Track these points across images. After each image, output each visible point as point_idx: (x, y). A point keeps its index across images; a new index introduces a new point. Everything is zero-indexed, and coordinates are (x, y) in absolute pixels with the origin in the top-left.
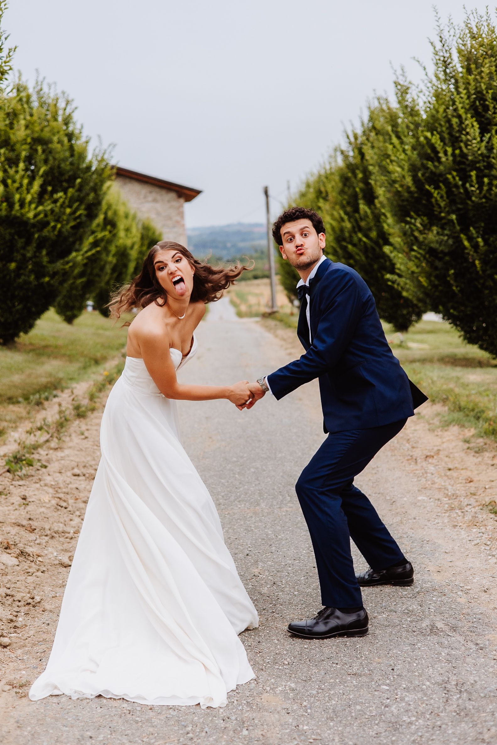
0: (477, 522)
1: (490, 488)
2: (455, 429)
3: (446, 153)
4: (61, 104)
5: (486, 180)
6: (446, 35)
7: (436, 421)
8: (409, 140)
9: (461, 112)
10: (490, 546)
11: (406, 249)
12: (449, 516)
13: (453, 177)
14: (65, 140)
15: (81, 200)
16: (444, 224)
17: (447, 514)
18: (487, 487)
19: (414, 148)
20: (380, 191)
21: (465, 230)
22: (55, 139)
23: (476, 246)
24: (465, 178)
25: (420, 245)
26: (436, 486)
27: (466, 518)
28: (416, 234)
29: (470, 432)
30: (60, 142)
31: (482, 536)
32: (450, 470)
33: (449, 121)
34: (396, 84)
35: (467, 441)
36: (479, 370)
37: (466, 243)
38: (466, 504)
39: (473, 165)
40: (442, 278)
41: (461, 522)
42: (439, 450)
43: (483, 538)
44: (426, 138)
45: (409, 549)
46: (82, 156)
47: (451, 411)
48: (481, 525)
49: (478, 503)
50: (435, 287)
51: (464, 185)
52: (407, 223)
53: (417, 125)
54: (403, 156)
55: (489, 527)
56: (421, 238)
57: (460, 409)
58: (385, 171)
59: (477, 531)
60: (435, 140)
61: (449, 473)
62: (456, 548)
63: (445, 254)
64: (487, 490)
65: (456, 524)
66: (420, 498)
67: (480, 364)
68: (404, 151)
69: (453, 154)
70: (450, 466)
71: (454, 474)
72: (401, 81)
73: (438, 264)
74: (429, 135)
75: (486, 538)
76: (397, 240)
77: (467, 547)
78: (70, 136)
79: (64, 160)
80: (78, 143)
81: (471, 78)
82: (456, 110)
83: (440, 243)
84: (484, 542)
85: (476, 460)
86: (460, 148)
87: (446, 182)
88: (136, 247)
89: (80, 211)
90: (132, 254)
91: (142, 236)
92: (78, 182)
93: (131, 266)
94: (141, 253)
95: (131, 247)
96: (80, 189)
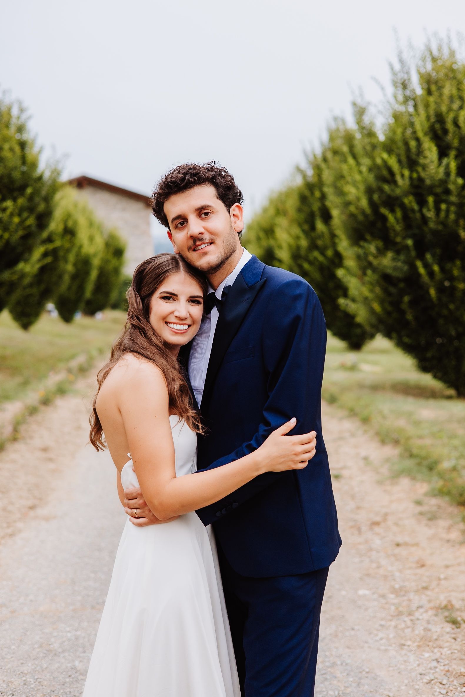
0: (430, 641)
1: (446, 579)
2: (405, 482)
3: (402, 176)
4: (15, 112)
5: (443, 206)
6: (405, 56)
7: (385, 470)
8: (366, 162)
9: (420, 134)
10: (447, 686)
11: (359, 272)
12: (396, 627)
13: (410, 201)
14: (17, 149)
15: (31, 209)
16: (399, 250)
17: (393, 623)
18: (442, 576)
19: (370, 170)
20: (335, 213)
21: (421, 256)
22: (6, 146)
23: (431, 274)
24: (422, 202)
25: (375, 270)
26: (381, 572)
27: (417, 632)
28: (371, 258)
29: (422, 488)
30: (11, 150)
31: (436, 667)
32: (398, 545)
33: (406, 144)
34: (354, 104)
35: (419, 503)
36: (432, 403)
37: (422, 270)
38: (416, 605)
39: (431, 190)
40: (396, 304)
41: (410, 640)
42: (386, 515)
43: (437, 670)
44: (383, 159)
45: (343, 688)
46: (34, 165)
47: (401, 456)
48: (435, 646)
49: (432, 605)
50: (389, 314)
51: (420, 210)
52: (361, 247)
53: (374, 147)
54: (358, 177)
55: (446, 649)
56: (375, 262)
57: (411, 456)
58: (340, 193)
59: (430, 656)
60: (393, 162)
61: (397, 550)
62: (403, 688)
63: (399, 280)
64: (443, 582)
65: (403, 642)
66: (361, 592)
67: (433, 395)
68: (360, 172)
69: (411, 178)
70: (400, 539)
71: (402, 552)
72: (359, 101)
73: (392, 290)
74: (385, 156)
75: (442, 670)
76: (350, 263)
77: (417, 687)
78: (23, 145)
79: (15, 168)
80: (31, 152)
81: (431, 99)
82: (414, 132)
83: (395, 269)
84: (439, 681)
85: (430, 532)
86: (417, 172)
87: (403, 206)
88: (100, 256)
89: (31, 221)
90: (96, 262)
91: (107, 245)
92: (29, 191)
93: (94, 274)
94: (105, 261)
95: (95, 255)
96: (31, 199)
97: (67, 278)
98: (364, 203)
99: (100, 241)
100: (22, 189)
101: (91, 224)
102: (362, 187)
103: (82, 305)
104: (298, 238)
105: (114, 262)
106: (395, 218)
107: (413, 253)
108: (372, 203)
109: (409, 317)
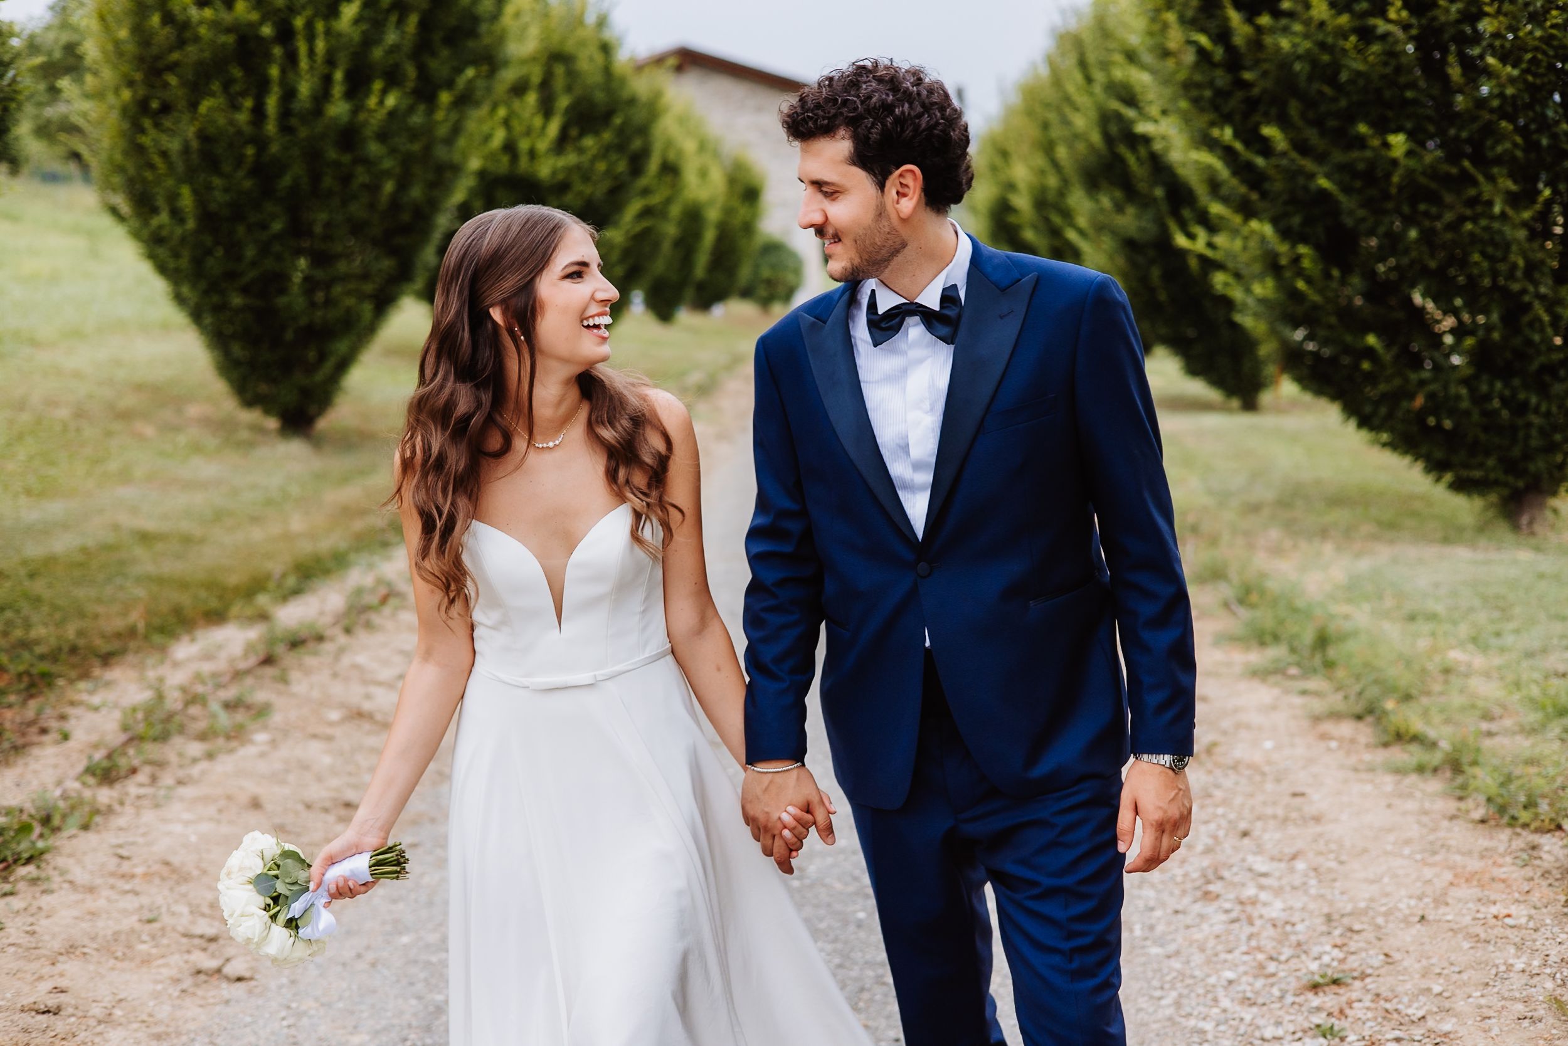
88: (721, 200)
89: (622, 166)
90: (713, 215)
91: (732, 181)
92: (618, 121)
93: (709, 236)
94: (728, 211)
95: (711, 202)
96: (621, 131)
97: (666, 247)
98: (1096, 137)
99: (717, 179)
100: (607, 117)
101: (703, 147)
102: (1093, 114)
103: (689, 293)
104: (1042, 172)
105: (743, 212)
106: (1138, 159)
107: (1164, 207)
108: (1108, 138)
109: (1162, 296)
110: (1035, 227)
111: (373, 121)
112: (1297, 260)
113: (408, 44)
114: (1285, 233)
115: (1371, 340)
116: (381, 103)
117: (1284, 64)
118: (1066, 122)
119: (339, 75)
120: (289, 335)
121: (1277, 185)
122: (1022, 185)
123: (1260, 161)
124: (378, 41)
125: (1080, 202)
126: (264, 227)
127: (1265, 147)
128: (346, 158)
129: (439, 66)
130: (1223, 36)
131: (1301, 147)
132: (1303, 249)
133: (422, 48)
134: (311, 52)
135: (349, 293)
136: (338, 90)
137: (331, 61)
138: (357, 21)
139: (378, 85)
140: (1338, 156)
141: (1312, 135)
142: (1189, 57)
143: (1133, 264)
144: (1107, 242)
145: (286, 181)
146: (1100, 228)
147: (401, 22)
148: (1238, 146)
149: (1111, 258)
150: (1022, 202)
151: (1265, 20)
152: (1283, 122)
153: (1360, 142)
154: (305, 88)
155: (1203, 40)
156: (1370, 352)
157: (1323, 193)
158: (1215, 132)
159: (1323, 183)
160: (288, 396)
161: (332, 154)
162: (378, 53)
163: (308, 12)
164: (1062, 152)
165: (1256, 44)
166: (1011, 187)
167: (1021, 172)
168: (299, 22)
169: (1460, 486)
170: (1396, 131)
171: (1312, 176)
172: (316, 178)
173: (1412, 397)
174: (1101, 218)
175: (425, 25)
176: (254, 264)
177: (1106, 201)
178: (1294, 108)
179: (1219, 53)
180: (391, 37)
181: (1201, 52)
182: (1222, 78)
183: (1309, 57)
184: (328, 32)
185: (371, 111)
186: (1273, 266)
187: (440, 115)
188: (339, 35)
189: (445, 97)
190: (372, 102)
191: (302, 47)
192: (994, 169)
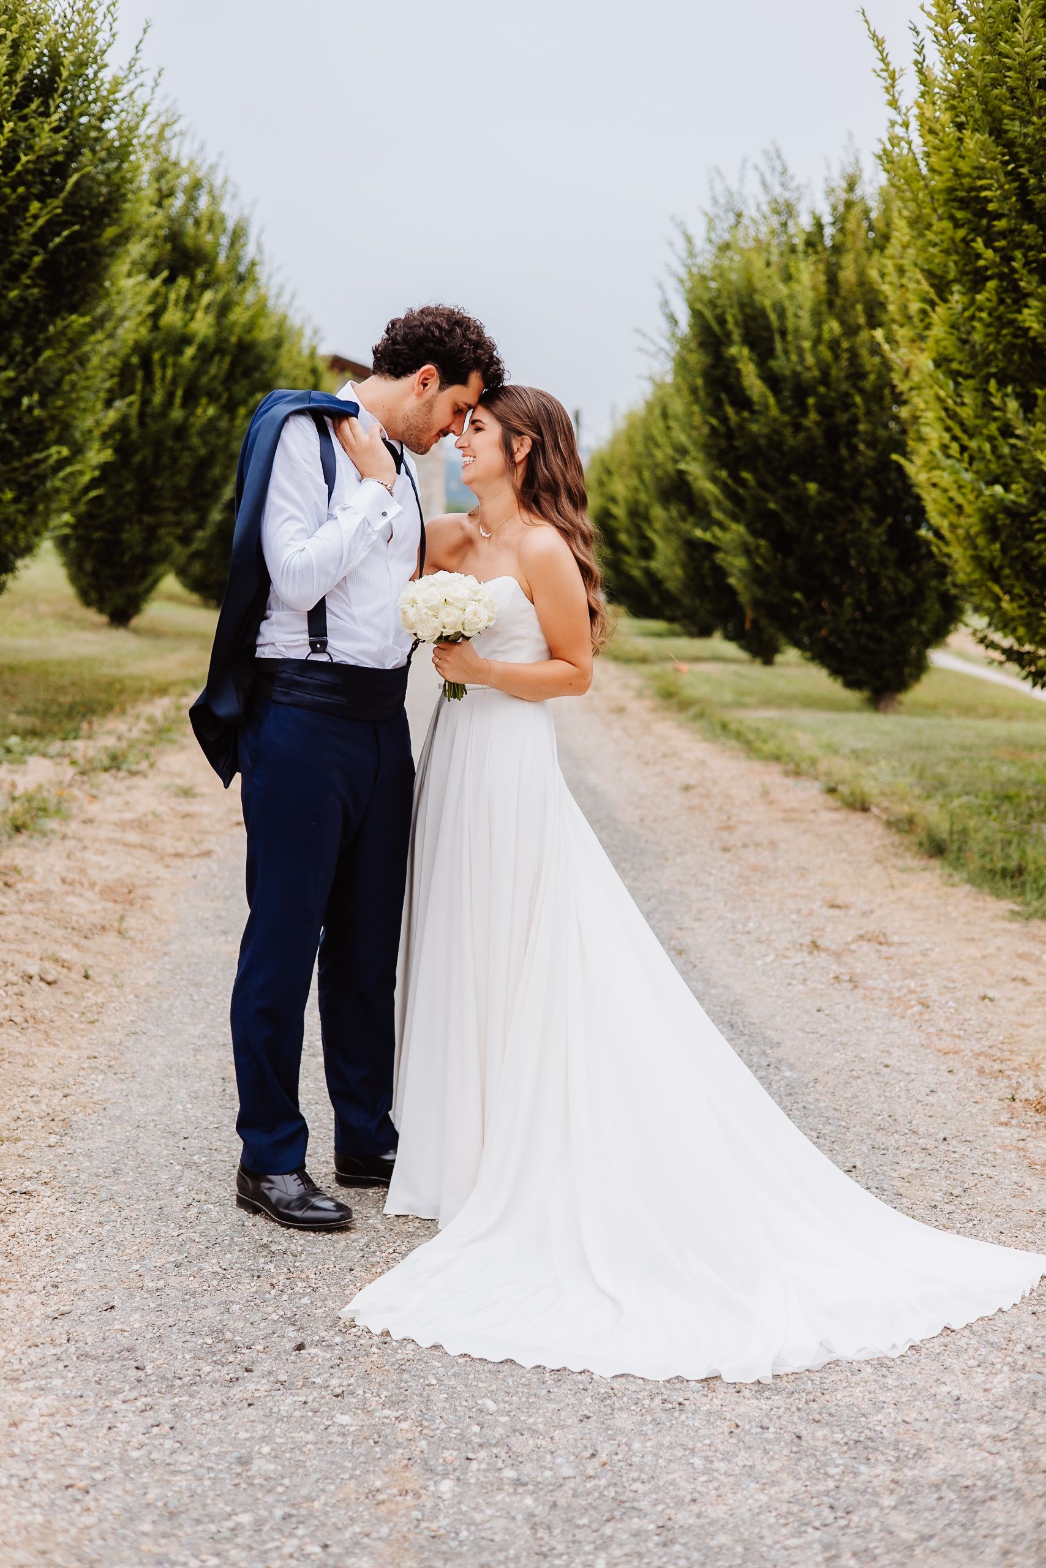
110: (628, 532)
111: (197, 423)
112: (758, 547)
113: (222, 374)
114: (754, 532)
115: (798, 595)
116: (205, 411)
117: (753, 438)
118: (651, 455)
119: (179, 393)
120: (127, 558)
121: (750, 505)
122: (620, 498)
123: (741, 491)
124: (205, 372)
125: (658, 512)
126: (120, 486)
127: (743, 483)
128: (178, 446)
129: (239, 390)
130: (724, 420)
131: (762, 484)
132: (762, 542)
133: (230, 378)
134: (163, 378)
135: (169, 534)
136: (178, 400)
137: (174, 382)
138: (193, 358)
139: (204, 400)
140: (782, 492)
141: (770, 480)
142: (706, 430)
143: (691, 557)
144: (675, 542)
145: (137, 459)
146: (669, 531)
147: (221, 361)
148: (730, 482)
149: (676, 552)
150: (619, 511)
151: (746, 414)
152: (754, 470)
153: (793, 485)
154: (158, 399)
155: (714, 422)
156: (797, 603)
157: (773, 513)
158: (717, 473)
159: (772, 506)
160: (118, 599)
161: (170, 443)
162: (204, 380)
163: (163, 350)
164: (647, 475)
165: (741, 426)
166: (613, 500)
167: (620, 488)
168: (156, 356)
169: (849, 684)
170: (812, 480)
171: (766, 501)
172: (157, 457)
173: (820, 629)
174: (670, 524)
175: (233, 364)
176: (110, 510)
177: (674, 512)
178: (760, 463)
179: (722, 429)
180: (213, 370)
181: (713, 429)
182: (723, 443)
183: (768, 437)
184: (175, 365)
185: (198, 417)
186: (747, 551)
187: (238, 422)
188: (181, 366)
189: (242, 411)
190: (199, 411)
191: (158, 373)
192: (601, 483)
